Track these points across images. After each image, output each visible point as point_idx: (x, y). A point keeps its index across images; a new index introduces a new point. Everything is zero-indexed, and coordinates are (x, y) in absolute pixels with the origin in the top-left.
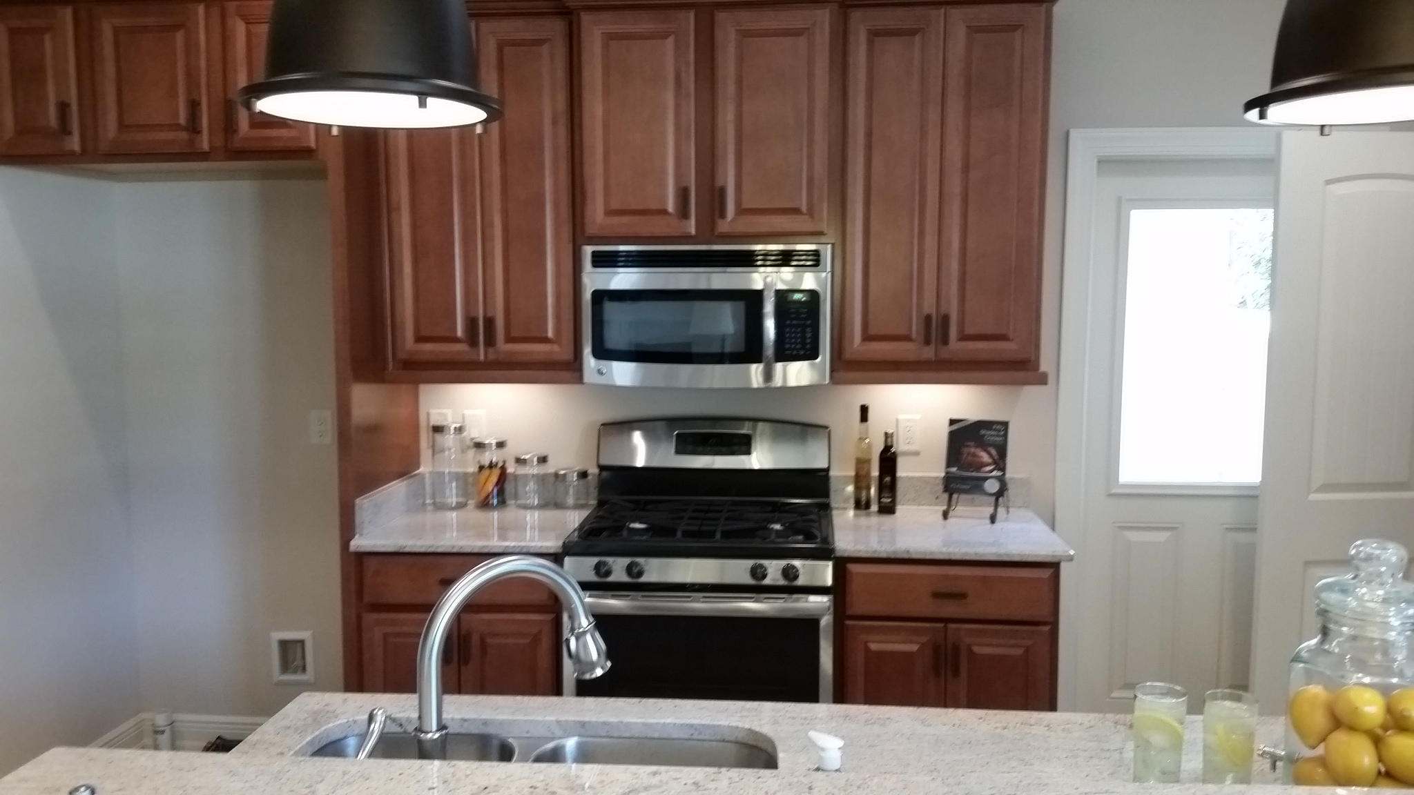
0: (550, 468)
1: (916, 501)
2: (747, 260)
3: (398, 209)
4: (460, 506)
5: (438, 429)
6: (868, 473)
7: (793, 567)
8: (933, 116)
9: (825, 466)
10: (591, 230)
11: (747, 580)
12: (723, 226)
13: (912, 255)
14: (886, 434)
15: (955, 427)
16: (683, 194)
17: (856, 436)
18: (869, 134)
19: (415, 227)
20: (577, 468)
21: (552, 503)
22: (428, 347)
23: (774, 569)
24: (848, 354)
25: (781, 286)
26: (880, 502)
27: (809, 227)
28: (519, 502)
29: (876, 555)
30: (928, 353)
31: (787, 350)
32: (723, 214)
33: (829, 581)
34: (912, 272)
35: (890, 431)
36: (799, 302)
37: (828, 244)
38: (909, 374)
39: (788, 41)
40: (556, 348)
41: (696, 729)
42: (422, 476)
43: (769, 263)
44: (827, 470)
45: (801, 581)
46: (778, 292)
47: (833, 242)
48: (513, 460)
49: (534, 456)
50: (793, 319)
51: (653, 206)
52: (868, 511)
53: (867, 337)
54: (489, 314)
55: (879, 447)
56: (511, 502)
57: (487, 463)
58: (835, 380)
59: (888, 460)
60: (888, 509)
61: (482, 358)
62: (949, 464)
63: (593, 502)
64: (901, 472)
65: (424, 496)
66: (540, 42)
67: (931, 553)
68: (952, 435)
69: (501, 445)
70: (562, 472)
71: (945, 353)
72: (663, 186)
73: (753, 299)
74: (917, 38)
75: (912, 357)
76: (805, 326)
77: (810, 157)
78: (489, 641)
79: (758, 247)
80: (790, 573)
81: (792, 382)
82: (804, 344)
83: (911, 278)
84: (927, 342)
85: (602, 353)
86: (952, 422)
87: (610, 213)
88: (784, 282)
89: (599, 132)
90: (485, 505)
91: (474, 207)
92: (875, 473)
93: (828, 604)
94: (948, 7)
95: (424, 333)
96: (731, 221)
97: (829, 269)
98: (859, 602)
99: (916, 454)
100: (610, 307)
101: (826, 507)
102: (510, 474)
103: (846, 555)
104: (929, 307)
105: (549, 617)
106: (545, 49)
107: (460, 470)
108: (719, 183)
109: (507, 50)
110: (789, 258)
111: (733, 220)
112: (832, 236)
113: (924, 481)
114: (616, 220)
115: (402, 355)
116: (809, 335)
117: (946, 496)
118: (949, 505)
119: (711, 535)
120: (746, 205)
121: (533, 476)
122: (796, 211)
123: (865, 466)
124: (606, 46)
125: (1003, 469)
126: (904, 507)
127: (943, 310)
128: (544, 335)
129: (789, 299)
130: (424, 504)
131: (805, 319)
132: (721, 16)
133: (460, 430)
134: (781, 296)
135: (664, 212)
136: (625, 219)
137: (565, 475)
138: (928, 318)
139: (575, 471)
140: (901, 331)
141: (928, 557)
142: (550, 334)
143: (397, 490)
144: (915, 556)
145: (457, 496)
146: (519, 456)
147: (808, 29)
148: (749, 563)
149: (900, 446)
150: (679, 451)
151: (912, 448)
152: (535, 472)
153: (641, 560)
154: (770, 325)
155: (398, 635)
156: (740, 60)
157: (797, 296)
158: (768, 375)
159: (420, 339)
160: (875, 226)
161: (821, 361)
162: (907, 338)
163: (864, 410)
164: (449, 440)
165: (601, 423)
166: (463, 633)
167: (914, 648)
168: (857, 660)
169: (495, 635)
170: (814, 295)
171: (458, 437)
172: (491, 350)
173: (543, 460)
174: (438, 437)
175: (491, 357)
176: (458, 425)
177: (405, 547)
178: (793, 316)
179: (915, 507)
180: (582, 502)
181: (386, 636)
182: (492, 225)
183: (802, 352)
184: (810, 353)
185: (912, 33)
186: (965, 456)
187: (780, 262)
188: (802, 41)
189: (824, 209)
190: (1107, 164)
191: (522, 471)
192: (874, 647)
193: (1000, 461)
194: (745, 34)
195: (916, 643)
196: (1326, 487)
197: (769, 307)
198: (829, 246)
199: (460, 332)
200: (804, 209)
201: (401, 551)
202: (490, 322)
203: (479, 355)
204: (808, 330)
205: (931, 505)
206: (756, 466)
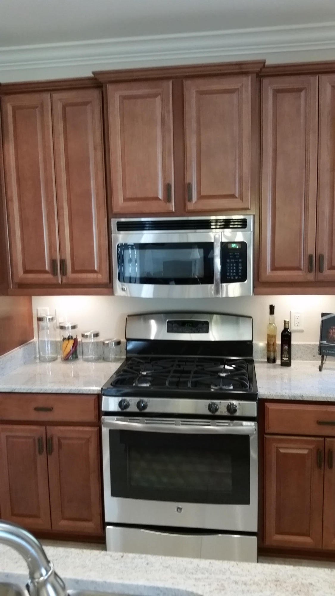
0: (101, 339)
1: (302, 358)
2: (206, 225)
3: (12, 200)
4: (54, 360)
5: (40, 319)
6: (275, 344)
7: (233, 404)
8: (313, 138)
9: (250, 339)
10: (116, 210)
11: (207, 412)
12: (190, 206)
13: (301, 220)
14: (285, 321)
15: (325, 318)
16: (167, 188)
17: (267, 322)
18: (275, 151)
19: (21, 210)
20: (115, 339)
21: (102, 358)
22: (31, 276)
23: (222, 405)
24: (263, 278)
25: (224, 240)
26: (282, 359)
27: (240, 205)
28: (85, 357)
29: (282, 398)
30: (311, 277)
31: (228, 276)
32: (190, 199)
33: (255, 414)
34: (301, 230)
35: (287, 320)
36: (235, 249)
37: (251, 215)
38: (299, 289)
39: (227, 96)
40: (99, 276)
41: (161, 591)
42: (34, 343)
43: (218, 227)
44: (251, 342)
45: (238, 414)
46: (222, 243)
47: (254, 213)
48: (81, 335)
49: (91, 333)
50: (230, 259)
51: (152, 195)
52: (274, 364)
53: (274, 268)
54: (63, 258)
55: (281, 329)
56: (80, 357)
57: (67, 337)
58: (255, 293)
59: (286, 336)
60: (286, 364)
61: (60, 281)
62: (321, 339)
63: (124, 357)
64: (293, 342)
65: (35, 354)
66: (85, 104)
67: (316, 397)
68: (323, 322)
69: (74, 327)
70: (107, 342)
71: (321, 277)
72: (156, 184)
73: (208, 247)
74: (303, 93)
75: (300, 279)
76: (237, 263)
77: (240, 164)
78: (63, 441)
79: (213, 218)
80: (231, 409)
81: (231, 295)
82: (237, 273)
83: (301, 235)
84: (310, 270)
85: (124, 279)
86: (323, 315)
87: (126, 200)
88: (226, 237)
89: (119, 153)
90: (66, 359)
91: (53, 198)
92: (279, 342)
93: (254, 427)
94: (320, 75)
95: (28, 268)
96: (194, 203)
97: (252, 230)
98: (272, 426)
99: (302, 331)
100: (128, 253)
101: (252, 362)
102: (79, 342)
103: (265, 397)
104: (311, 250)
105: (95, 429)
106: (89, 107)
107: (53, 339)
108: (188, 181)
109: (68, 109)
110: (229, 224)
111: (196, 202)
112: (254, 211)
113: (307, 347)
114: (130, 204)
115: (16, 280)
116: (240, 268)
117: (320, 357)
118: (322, 363)
119: (186, 383)
120: (203, 193)
121: (92, 343)
122: (233, 196)
123: (273, 339)
124: (122, 103)
126: (295, 361)
127: (319, 252)
128: (93, 269)
129: (229, 247)
130: (35, 358)
131: (238, 259)
132: (187, 83)
133: (52, 319)
134: (225, 246)
135: (157, 199)
136: (135, 203)
137: (108, 344)
138: (310, 257)
139: (113, 341)
140: (295, 265)
141: (314, 400)
142: (96, 268)
143: (18, 352)
144: (306, 399)
145: (52, 353)
146: (84, 333)
147: (238, 89)
148: (208, 402)
149: (292, 327)
150: (169, 331)
151: (299, 328)
152: (92, 341)
153: (145, 399)
154: (218, 263)
155: (14, 437)
156: (199, 109)
157: (233, 246)
158: (217, 291)
159: (26, 272)
160: (278, 204)
161: (247, 283)
162: (298, 269)
163: (272, 308)
164: (47, 324)
165: (127, 315)
166: (48, 436)
167: (305, 452)
168: (272, 458)
169: (65, 438)
170: (243, 245)
171: (52, 323)
172: (64, 278)
173: (96, 335)
174: (41, 323)
175: (65, 281)
176: (51, 317)
177: (14, 390)
178: (232, 257)
179: (301, 361)
180: (118, 357)
181: (7, 437)
182: (62, 208)
183: (236, 278)
184: (242, 278)
185: (299, 90)
186: (331, 334)
187: (224, 227)
188: (235, 96)
189: (248, 195)
191: (85, 340)
192: (282, 451)
194: (201, 93)
195: (307, 449)
197: (217, 251)
198: (252, 216)
199: (47, 268)
200: (237, 196)
201: (13, 391)
202: (63, 262)
203: (58, 280)
204: (240, 265)
205: (310, 360)
206: (212, 339)
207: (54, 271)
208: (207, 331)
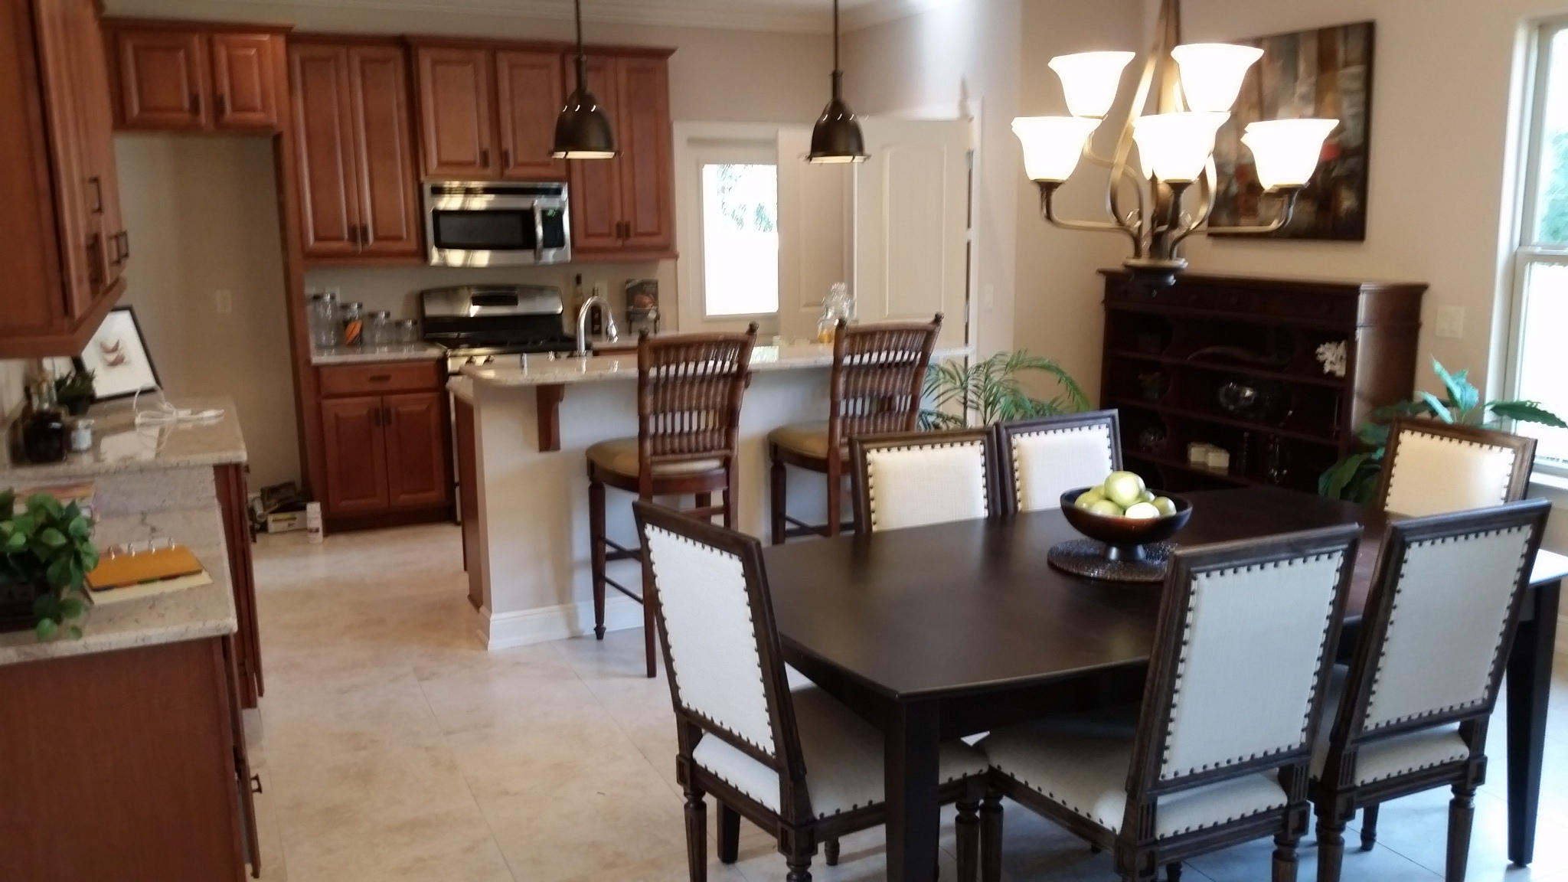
5: (317, 298)
8: (613, 115)
9: (560, 312)
12: (508, 172)
13: (608, 189)
15: (630, 285)
16: (484, 154)
22: (324, 244)
24: (577, 245)
25: (544, 207)
27: (555, 174)
30: (619, 243)
31: (548, 243)
32: (507, 164)
34: (608, 198)
36: (552, 216)
38: (609, 255)
44: (559, 315)
46: (542, 211)
50: (550, 224)
51: (467, 160)
53: (586, 235)
54: (363, 224)
61: (361, 249)
62: (627, 304)
66: (387, 61)
68: (628, 291)
69: (360, 307)
71: (627, 243)
72: (473, 149)
73: (529, 215)
74: (601, 73)
75: (611, 245)
76: (556, 228)
78: (401, 410)
81: (549, 261)
82: (557, 239)
83: (609, 203)
84: (619, 237)
85: (442, 246)
86: (628, 282)
87: (441, 163)
88: (544, 204)
89: (432, 117)
95: (321, 234)
96: (513, 168)
97: (566, 197)
100: (443, 220)
104: (617, 218)
106: (391, 65)
108: (504, 147)
116: (559, 235)
117: (628, 324)
120: (521, 160)
122: (548, 165)
124: (433, 67)
125: (657, 305)
127: (626, 220)
128: (399, 237)
129: (547, 214)
131: (556, 224)
132: (500, 55)
134: (544, 212)
135: (474, 164)
136: (450, 167)
138: (618, 224)
140: (606, 230)
142: (404, 236)
147: (547, 65)
154: (540, 230)
157: (551, 213)
158: (538, 257)
159: (318, 238)
160: (587, 173)
161: (566, 249)
162: (609, 235)
163: (579, 278)
165: (418, 292)
166: (384, 406)
169: (403, 407)
172: (366, 245)
173: (387, 314)
175: (367, 248)
177: (347, 361)
178: (550, 222)
181: (336, 414)
182: (362, 169)
183: (555, 243)
184: (561, 244)
185: (599, 70)
188: (544, 72)
190: (693, 142)
193: (655, 302)
194: (513, 66)
196: (807, 305)
197: (538, 218)
199: (345, 234)
200: (552, 164)
201: (345, 362)
202: (363, 229)
203: (359, 248)
204: (558, 230)
206: (520, 312)
207: (353, 238)
208: (516, 304)
